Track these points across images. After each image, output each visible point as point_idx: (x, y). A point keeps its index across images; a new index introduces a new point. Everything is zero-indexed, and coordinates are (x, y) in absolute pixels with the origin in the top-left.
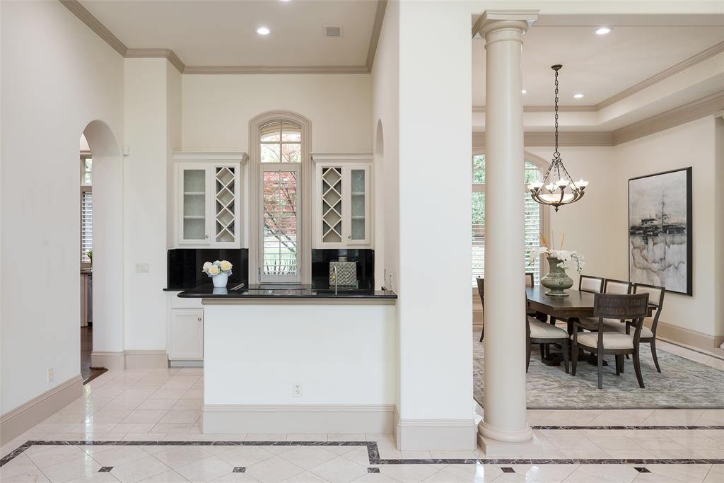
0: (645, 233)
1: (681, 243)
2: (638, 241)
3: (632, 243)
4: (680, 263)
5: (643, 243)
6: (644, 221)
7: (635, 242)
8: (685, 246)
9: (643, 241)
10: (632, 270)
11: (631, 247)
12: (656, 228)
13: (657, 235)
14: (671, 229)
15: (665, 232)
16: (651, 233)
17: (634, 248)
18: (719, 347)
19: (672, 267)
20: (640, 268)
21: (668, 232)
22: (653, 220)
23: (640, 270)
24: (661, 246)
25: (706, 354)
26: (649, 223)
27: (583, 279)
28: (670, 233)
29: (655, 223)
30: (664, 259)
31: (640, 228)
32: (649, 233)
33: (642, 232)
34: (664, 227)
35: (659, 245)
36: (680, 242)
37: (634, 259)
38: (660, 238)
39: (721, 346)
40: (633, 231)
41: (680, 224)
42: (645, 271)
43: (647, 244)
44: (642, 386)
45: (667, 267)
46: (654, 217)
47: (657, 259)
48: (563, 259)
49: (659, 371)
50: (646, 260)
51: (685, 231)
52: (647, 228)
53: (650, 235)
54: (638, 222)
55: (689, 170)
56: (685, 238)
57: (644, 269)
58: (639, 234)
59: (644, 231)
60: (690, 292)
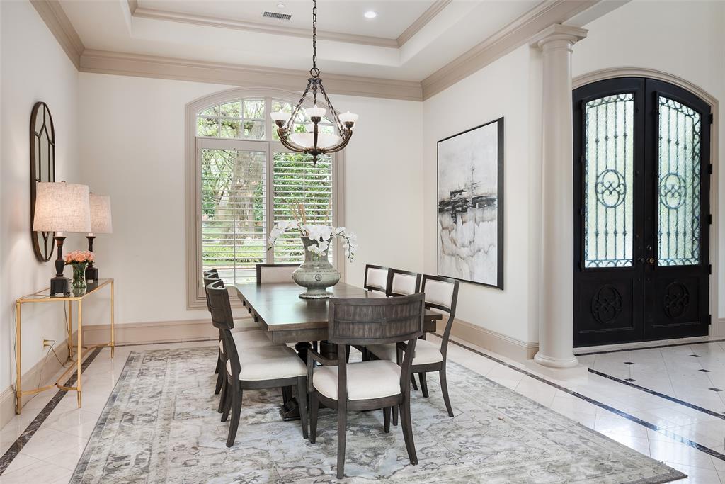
0: (453, 208)
1: (491, 220)
2: (447, 219)
3: (441, 222)
4: (491, 245)
5: (452, 222)
6: (453, 194)
7: (443, 221)
8: (495, 223)
9: (452, 219)
10: (441, 257)
11: (440, 228)
12: (466, 201)
13: (465, 210)
14: (480, 202)
15: (474, 206)
16: (460, 209)
17: (443, 229)
18: (533, 358)
19: (482, 251)
20: (449, 255)
21: (477, 206)
22: (462, 191)
23: (448, 257)
24: (470, 224)
25: (518, 369)
26: (458, 196)
27: (369, 270)
28: (479, 207)
29: (464, 195)
30: (474, 241)
31: (448, 203)
32: (458, 209)
33: (450, 207)
34: (473, 199)
35: (468, 223)
36: (489, 219)
37: (442, 243)
38: (470, 214)
39: (535, 357)
40: (443, 207)
41: (491, 195)
42: (453, 258)
43: (455, 223)
44: (414, 460)
45: (477, 252)
46: (463, 188)
47: (466, 242)
48: (318, 239)
49: (451, 414)
50: (455, 243)
51: (496, 203)
52: (456, 202)
53: (459, 211)
54: (446, 196)
55: (501, 122)
56: (495, 212)
57: (453, 255)
58: (448, 210)
59: (452, 206)
60: (501, 285)
